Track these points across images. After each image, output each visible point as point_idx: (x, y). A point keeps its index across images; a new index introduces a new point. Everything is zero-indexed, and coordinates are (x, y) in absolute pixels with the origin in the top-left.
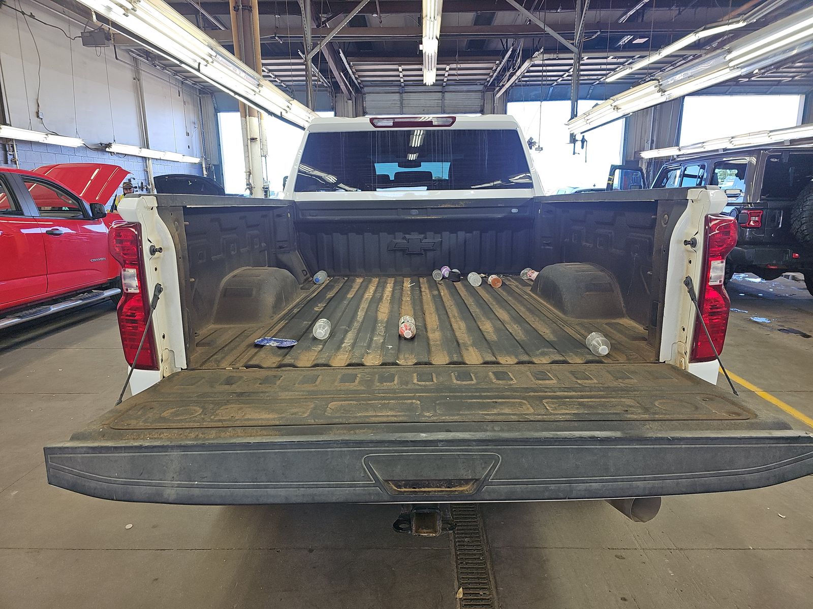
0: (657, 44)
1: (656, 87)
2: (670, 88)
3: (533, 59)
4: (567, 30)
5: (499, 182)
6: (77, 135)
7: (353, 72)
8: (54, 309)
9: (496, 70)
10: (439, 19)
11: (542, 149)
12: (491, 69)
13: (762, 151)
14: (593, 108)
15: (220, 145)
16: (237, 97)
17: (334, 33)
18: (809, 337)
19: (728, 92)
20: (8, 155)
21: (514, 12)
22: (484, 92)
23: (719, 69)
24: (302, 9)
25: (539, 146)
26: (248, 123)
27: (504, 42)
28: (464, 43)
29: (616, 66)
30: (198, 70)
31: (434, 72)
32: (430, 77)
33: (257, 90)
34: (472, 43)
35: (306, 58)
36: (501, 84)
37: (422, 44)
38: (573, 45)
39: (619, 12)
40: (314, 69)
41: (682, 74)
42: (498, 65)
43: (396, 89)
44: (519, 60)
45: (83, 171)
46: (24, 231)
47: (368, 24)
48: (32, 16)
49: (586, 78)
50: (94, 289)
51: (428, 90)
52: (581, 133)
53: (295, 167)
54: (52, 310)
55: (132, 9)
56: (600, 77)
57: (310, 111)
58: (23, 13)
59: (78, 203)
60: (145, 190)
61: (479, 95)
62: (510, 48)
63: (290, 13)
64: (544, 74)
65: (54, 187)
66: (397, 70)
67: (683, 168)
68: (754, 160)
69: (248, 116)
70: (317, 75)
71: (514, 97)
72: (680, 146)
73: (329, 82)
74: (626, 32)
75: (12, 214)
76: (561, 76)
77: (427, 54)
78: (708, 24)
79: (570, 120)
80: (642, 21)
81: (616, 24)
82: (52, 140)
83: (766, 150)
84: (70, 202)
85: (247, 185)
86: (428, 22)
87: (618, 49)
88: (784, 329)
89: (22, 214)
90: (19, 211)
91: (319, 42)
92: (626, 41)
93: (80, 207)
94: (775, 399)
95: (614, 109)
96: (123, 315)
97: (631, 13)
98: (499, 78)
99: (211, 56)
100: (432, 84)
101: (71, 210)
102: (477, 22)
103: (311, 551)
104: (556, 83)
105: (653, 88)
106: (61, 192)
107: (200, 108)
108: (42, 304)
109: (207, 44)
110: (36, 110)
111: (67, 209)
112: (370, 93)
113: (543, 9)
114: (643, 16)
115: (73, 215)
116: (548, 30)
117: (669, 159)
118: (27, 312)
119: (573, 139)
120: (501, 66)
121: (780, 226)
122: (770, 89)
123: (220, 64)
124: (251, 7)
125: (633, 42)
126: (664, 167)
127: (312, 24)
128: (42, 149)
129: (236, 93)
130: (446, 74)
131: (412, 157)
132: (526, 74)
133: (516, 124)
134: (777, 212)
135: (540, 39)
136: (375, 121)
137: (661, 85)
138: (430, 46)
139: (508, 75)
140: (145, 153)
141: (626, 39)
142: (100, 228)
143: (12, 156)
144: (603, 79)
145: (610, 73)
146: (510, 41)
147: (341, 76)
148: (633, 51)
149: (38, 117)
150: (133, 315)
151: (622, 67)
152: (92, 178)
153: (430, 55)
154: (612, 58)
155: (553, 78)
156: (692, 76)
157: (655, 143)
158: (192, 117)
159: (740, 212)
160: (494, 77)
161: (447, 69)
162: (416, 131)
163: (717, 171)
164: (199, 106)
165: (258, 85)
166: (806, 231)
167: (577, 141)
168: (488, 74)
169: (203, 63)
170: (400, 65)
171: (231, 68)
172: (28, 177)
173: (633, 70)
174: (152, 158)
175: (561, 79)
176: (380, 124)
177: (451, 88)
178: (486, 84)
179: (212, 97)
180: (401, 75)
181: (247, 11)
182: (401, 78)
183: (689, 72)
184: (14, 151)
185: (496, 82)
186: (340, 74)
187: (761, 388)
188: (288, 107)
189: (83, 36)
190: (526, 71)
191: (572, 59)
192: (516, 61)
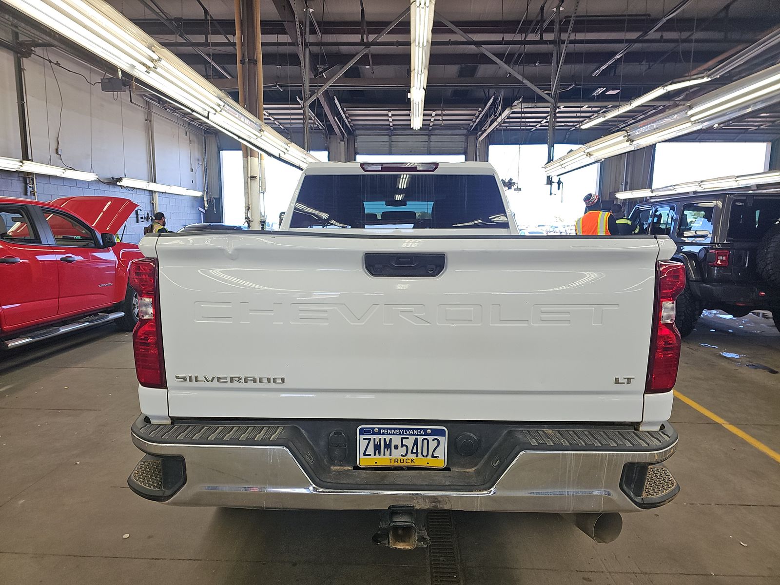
0: (628, 96)
1: (624, 137)
2: (638, 138)
3: (512, 108)
4: (544, 81)
5: (480, 221)
6: (91, 170)
7: (346, 117)
8: (63, 330)
9: (478, 116)
10: (426, 72)
11: (520, 189)
12: (474, 115)
13: (727, 196)
14: (568, 153)
15: (221, 180)
16: (240, 140)
17: (330, 83)
18: (776, 372)
19: (698, 138)
20: (28, 187)
21: (495, 66)
22: (467, 136)
23: (682, 123)
24: (302, 62)
25: (518, 187)
26: (249, 163)
27: (486, 91)
28: (449, 92)
29: (591, 114)
30: (208, 118)
31: (421, 118)
32: (417, 123)
33: (259, 135)
34: (456, 93)
35: (303, 104)
36: (483, 129)
37: (410, 92)
38: (550, 96)
39: (593, 66)
40: (310, 113)
41: (648, 126)
42: (480, 112)
43: (386, 132)
44: (500, 108)
45: (97, 203)
46: (40, 258)
47: (361, 74)
48: (58, 64)
49: (563, 124)
50: (99, 312)
51: (416, 134)
52: (558, 176)
53: (292, 205)
54: (62, 331)
55: (154, 67)
56: (576, 124)
57: (305, 152)
58: (50, 62)
59: (91, 233)
60: (150, 220)
61: (463, 138)
62: (492, 97)
63: (291, 64)
64: (523, 120)
65: (69, 217)
66: (387, 115)
67: (654, 209)
68: (720, 204)
69: (249, 157)
70: (313, 119)
71: (496, 141)
72: (653, 188)
73: (324, 125)
74: (598, 85)
75: (30, 242)
76: (540, 122)
77: (414, 102)
78: (675, 79)
79: (547, 163)
80: (614, 75)
81: (590, 78)
82: (70, 174)
83: (731, 194)
84: (84, 232)
85: (246, 218)
86: (416, 75)
87: (592, 99)
88: (753, 365)
89: (41, 243)
90: (37, 239)
91: (316, 91)
92: (600, 92)
93: (92, 236)
94: (741, 431)
95: (587, 155)
96: (138, 339)
97: (604, 67)
98: (482, 123)
99: (219, 106)
100: (419, 128)
101: (84, 239)
102: (461, 74)
103: (295, 565)
104: (534, 129)
105: (622, 138)
106: (76, 223)
107: (205, 147)
108: (52, 325)
109: (216, 95)
110: (56, 147)
111: (79, 237)
112: (361, 135)
113: (522, 63)
114: (615, 70)
115: (85, 243)
116: (526, 82)
117: (643, 201)
118: (38, 332)
119: (550, 181)
120: (483, 113)
121: (747, 265)
122: (737, 136)
123: (227, 112)
124: (256, 61)
125: (606, 94)
126: (636, 208)
127: (310, 75)
128: (60, 182)
129: (239, 137)
130: (432, 119)
131: (399, 197)
132: (506, 120)
133: (493, 170)
134: (743, 251)
135: (519, 90)
136: (365, 166)
137: (629, 135)
138: (417, 95)
139: (489, 121)
140: (152, 187)
141: (600, 91)
142: (109, 256)
143: (31, 188)
144: (578, 125)
145: (586, 120)
146: (492, 92)
147: (335, 120)
148: (606, 101)
149: (57, 153)
150: (146, 339)
151: (596, 115)
152: (104, 210)
153: (417, 103)
154: (587, 107)
155: (531, 124)
156: (657, 128)
157: (629, 184)
158: (197, 154)
159: (708, 252)
160: (476, 123)
161: (433, 115)
162: (402, 175)
163: (686, 212)
164: (204, 145)
165: (260, 130)
166: (771, 271)
167: (553, 182)
168: (471, 120)
169: (212, 111)
170: (390, 111)
171: (237, 116)
172: (46, 209)
173: (606, 118)
174: (159, 192)
175: (539, 125)
176: (369, 169)
177: (437, 131)
178: (469, 128)
179: (216, 136)
180: (391, 120)
181: (253, 64)
182: (391, 122)
183: (655, 125)
184: (33, 184)
185: (478, 127)
186: (334, 118)
187: (728, 421)
188: (286, 149)
189: (102, 82)
190: (506, 118)
191: (549, 107)
192: (497, 109)
